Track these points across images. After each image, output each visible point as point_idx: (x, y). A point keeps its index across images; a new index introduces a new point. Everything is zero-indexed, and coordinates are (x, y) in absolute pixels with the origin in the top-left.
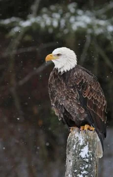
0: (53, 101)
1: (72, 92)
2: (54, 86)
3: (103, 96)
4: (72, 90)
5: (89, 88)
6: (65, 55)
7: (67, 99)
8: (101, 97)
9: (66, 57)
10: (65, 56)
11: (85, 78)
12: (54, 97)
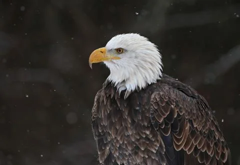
0: (103, 154)
1: (147, 138)
2: (105, 123)
3: (222, 140)
4: (148, 133)
5: (187, 128)
6: (133, 51)
7: (136, 153)
8: (216, 144)
9: (136, 57)
10: (134, 55)
11: (177, 106)
12: (105, 145)
